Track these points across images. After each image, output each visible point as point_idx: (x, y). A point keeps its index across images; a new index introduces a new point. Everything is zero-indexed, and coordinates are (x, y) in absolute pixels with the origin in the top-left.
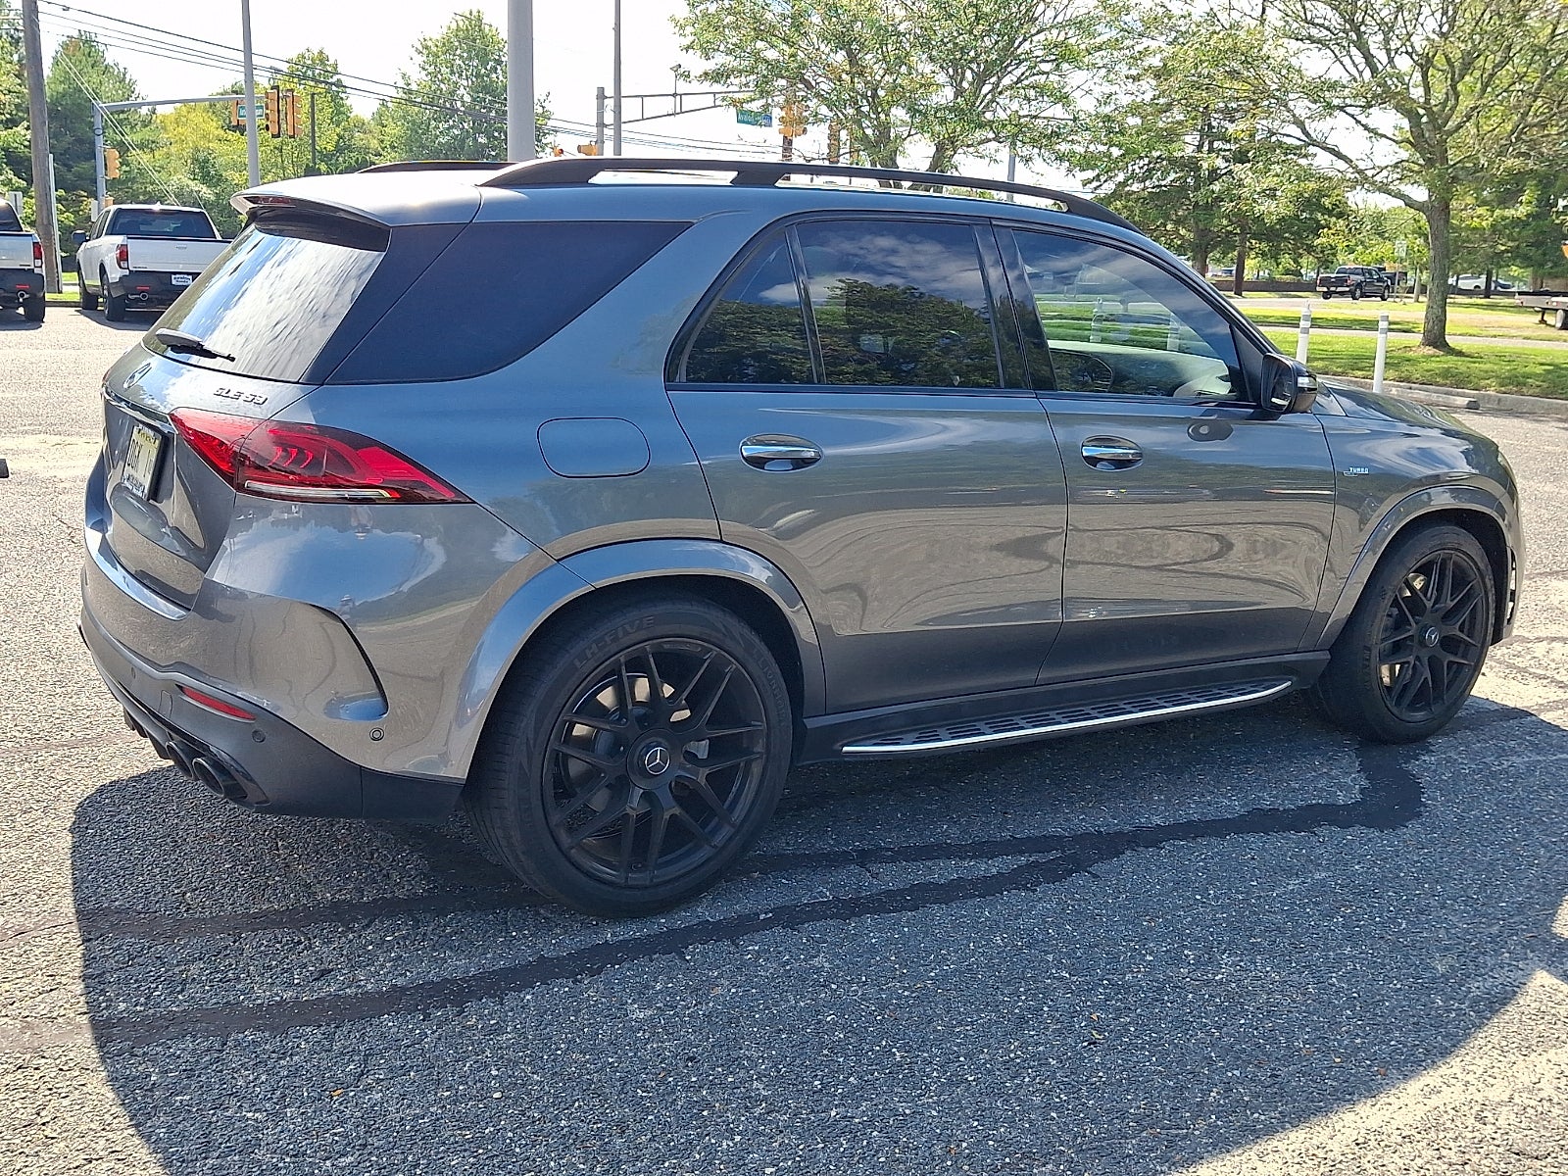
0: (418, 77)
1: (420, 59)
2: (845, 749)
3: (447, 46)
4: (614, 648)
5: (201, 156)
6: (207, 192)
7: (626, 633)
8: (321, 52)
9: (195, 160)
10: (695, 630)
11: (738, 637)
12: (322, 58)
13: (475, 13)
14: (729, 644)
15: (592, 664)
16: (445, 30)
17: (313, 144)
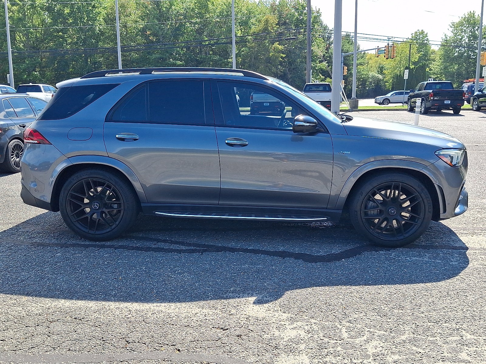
0: (450, 34)
1: (451, 29)
2: (156, 213)
3: (461, 24)
4: (80, 178)
5: (381, 66)
6: (380, 77)
7: (83, 175)
8: (422, 30)
9: (379, 67)
10: (101, 177)
11: (113, 180)
12: (423, 32)
13: (472, 12)
14: (110, 181)
15: (75, 181)
16: (460, 18)
17: (410, 59)
